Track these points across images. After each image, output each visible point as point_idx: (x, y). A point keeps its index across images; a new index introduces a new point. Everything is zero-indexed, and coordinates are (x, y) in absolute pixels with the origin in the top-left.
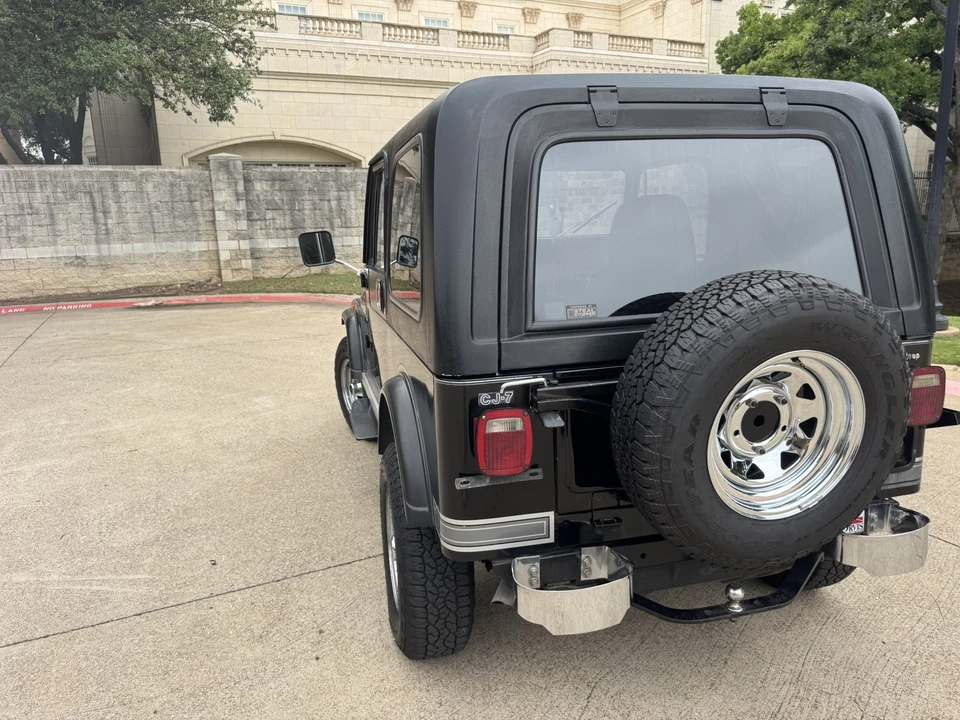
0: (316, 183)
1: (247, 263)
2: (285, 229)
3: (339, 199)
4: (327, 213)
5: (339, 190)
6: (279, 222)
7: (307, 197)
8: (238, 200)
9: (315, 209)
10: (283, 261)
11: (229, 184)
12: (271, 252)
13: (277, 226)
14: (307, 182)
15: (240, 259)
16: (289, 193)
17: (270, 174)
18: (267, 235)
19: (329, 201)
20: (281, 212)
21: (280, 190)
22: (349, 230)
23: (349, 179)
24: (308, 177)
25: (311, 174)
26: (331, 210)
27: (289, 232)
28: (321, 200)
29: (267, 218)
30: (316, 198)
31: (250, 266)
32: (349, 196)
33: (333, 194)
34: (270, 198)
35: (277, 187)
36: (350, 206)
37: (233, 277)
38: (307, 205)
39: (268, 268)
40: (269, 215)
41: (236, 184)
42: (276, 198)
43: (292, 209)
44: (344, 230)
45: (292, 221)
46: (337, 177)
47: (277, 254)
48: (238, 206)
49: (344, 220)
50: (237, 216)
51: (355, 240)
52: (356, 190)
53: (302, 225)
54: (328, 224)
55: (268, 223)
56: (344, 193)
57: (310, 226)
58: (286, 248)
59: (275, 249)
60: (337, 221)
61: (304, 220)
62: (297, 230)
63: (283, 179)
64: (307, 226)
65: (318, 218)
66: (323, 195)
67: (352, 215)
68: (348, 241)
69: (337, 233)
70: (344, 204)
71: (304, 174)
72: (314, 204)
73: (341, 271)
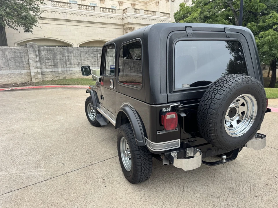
0: (61, 52)
1: (40, 76)
2: (52, 66)
3: (68, 56)
4: (65, 61)
5: (68, 54)
6: (50, 63)
7: (58, 56)
8: (37, 57)
9: (61, 59)
10: (51, 75)
11: (34, 52)
12: (47, 73)
13: (49, 65)
14: (58, 51)
15: (38, 75)
16: (53, 55)
17: (47, 49)
18: (46, 67)
19: (65, 57)
20: (50, 60)
21: (50, 54)
22: (71, 66)
23: (71, 50)
24: (59, 50)
25: (59, 49)
26: (66, 60)
27: (53, 66)
28: (63, 57)
29: (46, 62)
30: (61, 56)
31: (41, 77)
32: (71, 56)
33: (66, 55)
34: (46, 56)
35: (49, 53)
36: (72, 58)
37: (36, 81)
38: (58, 58)
39: (47, 78)
40: (47, 61)
41: (36, 52)
42: (48, 56)
43: (54, 60)
44: (70, 66)
45: (54, 63)
46: (68, 50)
47: (49, 73)
48: (37, 59)
49: (70, 63)
50: (36, 62)
51: (74, 69)
52: (73, 54)
53: (57, 64)
54: (65, 64)
55: (46, 64)
56: (70, 55)
57: (59, 64)
58: (52, 71)
59: (49, 72)
60: (68, 63)
61: (57, 63)
62: (55, 66)
63: (51, 50)
64: (58, 64)
65: (62, 62)
66: (63, 55)
67: (72, 61)
68: (71, 69)
69: (68, 67)
70: (70, 58)
71: (57, 49)
72: (60, 58)
73: (69, 78)
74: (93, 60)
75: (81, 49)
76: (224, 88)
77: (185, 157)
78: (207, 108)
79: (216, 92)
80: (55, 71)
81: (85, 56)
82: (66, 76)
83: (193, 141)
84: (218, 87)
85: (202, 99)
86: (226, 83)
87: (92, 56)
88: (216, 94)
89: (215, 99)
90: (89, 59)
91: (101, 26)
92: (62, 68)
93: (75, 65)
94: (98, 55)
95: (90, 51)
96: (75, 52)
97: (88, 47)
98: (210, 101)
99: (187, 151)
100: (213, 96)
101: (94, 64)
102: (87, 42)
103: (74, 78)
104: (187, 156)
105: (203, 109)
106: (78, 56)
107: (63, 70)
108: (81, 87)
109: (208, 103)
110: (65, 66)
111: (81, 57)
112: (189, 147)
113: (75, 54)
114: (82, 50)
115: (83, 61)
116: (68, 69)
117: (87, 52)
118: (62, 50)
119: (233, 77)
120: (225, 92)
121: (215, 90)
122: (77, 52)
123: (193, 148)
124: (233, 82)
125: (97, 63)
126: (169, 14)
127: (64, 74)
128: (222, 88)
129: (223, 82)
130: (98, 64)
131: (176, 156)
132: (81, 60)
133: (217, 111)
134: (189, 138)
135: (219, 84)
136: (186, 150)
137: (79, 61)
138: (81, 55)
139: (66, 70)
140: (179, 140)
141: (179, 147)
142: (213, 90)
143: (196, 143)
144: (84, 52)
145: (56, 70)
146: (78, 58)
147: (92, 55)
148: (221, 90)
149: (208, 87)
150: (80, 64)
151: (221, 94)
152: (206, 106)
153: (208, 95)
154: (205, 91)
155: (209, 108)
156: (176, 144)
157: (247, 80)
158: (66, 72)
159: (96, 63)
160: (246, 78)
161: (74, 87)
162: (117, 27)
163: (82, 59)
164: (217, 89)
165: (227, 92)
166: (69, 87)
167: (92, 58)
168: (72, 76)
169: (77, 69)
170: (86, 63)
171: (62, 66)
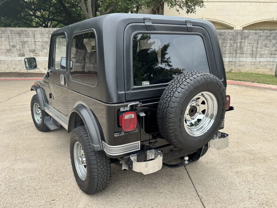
0: (233, 36)
3: (241, 43)
4: (235, 48)
5: (241, 39)
7: (229, 42)
9: (231, 46)
14: (230, 35)
16: (222, 40)
19: (237, 43)
22: (243, 55)
23: (246, 35)
24: (230, 34)
25: (232, 32)
26: (237, 47)
28: (234, 43)
30: (232, 42)
32: (245, 41)
33: (239, 40)
36: (245, 45)
44: (241, 55)
46: (242, 34)
49: (241, 51)
52: (248, 39)
53: (224, 52)
54: (235, 52)
56: (243, 40)
57: (228, 53)
60: (239, 52)
61: (226, 50)
64: (226, 53)
65: (231, 50)
66: (235, 40)
67: (245, 49)
68: (241, 59)
69: (237, 56)
70: (242, 44)
71: (229, 32)
72: (231, 44)
73: (237, 71)
74: (274, 49)
76: (182, 86)
77: (145, 160)
78: (166, 107)
79: (174, 90)
81: (263, 42)
82: (233, 68)
83: (153, 143)
84: (177, 84)
85: (161, 98)
86: (185, 81)
87: (273, 42)
88: (175, 92)
89: (173, 97)
90: (268, 47)
92: (230, 57)
93: (248, 55)
95: (272, 35)
96: (251, 37)
97: (270, 30)
98: (169, 99)
99: (148, 154)
100: (172, 94)
101: (274, 53)
102: (254, 23)
104: (148, 159)
105: (162, 108)
106: (254, 42)
107: (231, 61)
108: (265, 87)
109: (167, 101)
110: (234, 55)
111: (258, 43)
112: (150, 149)
113: (250, 40)
114: (261, 34)
115: (259, 49)
116: (237, 59)
117: (267, 37)
119: (192, 74)
120: (183, 90)
121: (174, 88)
122: (254, 36)
123: (154, 150)
124: (191, 79)
127: (231, 66)
128: (181, 86)
129: (182, 79)
131: (136, 160)
132: (257, 48)
133: (176, 110)
134: (149, 140)
135: (178, 82)
136: (147, 152)
137: (254, 49)
138: (258, 41)
139: (234, 60)
140: (139, 142)
141: (139, 149)
142: (172, 88)
143: (157, 145)
144: (264, 37)
146: (253, 45)
148: (179, 88)
149: (167, 85)
150: (255, 53)
151: (179, 92)
152: (165, 104)
153: (167, 93)
154: (164, 89)
155: (168, 107)
156: (136, 146)
157: (205, 77)
160: (204, 75)
161: (254, 85)
163: (259, 46)
164: (176, 87)
165: (186, 90)
166: (245, 84)
167: (273, 45)
168: (240, 69)
169: (249, 59)
170: (263, 52)
171: (231, 55)
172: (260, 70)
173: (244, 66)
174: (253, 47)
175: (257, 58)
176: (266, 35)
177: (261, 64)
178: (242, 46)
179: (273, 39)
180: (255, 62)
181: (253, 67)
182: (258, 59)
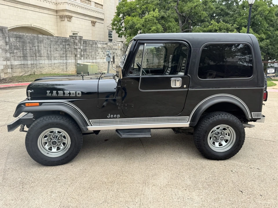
0: (31, 40)
1: (9, 70)
2: (20, 57)
3: (38, 46)
4: (34, 51)
5: (38, 43)
6: (19, 54)
7: (28, 45)
8: (6, 45)
9: (31, 49)
10: (20, 69)
11: (3, 38)
12: (16, 66)
13: (18, 56)
14: (28, 39)
15: (7, 69)
16: (22, 43)
17: (16, 35)
18: (14, 59)
19: (35, 47)
20: (19, 50)
21: (19, 42)
22: (41, 58)
23: (41, 39)
24: (28, 37)
25: (29, 36)
26: (36, 50)
27: (22, 58)
28: (32, 46)
29: (15, 52)
30: (31, 45)
31: (10, 72)
32: (41, 45)
33: (36, 44)
34: (15, 44)
35: (18, 41)
36: (42, 49)
37: (5, 76)
38: (28, 48)
39: (15, 72)
40: (15, 51)
41: (6, 38)
42: (18, 45)
43: (23, 49)
44: (40, 58)
45: (23, 54)
46: (38, 38)
47: (18, 67)
48: (7, 47)
49: (40, 54)
50: (6, 51)
51: (43, 62)
53: (26, 55)
54: (34, 56)
55: (15, 54)
57: (29, 56)
58: (21, 64)
59: (17, 65)
60: (38, 54)
62: (25, 57)
63: (20, 37)
64: (28, 56)
65: (32, 53)
66: (33, 44)
67: (42, 52)
68: (41, 62)
69: (37, 59)
71: (27, 36)
73: (39, 73)
74: (62, 52)
75: (51, 38)
80: (24, 64)
81: (54, 47)
82: (36, 70)
90: (58, 51)
91: (32, 9)
92: (31, 60)
93: (45, 57)
94: (67, 46)
96: (45, 41)
101: (62, 56)
103: (43, 73)
106: (48, 46)
107: (33, 63)
110: (34, 58)
111: (50, 47)
113: (44, 44)
114: (51, 40)
115: (52, 53)
117: (56, 42)
118: (32, 38)
122: (47, 41)
125: (66, 55)
126: (102, 5)
127: (33, 69)
130: (66, 57)
132: (50, 51)
137: (49, 53)
138: (50, 45)
139: (35, 63)
144: (54, 42)
145: (26, 62)
146: (48, 49)
147: (61, 46)
150: (50, 56)
158: (35, 66)
159: (64, 55)
162: (50, 13)
163: (52, 50)
168: (41, 71)
169: (47, 62)
170: (55, 55)
171: (32, 57)
172: (55, 70)
173: (44, 67)
174: (47, 50)
175: (52, 60)
176: (55, 40)
177: (56, 65)
178: (40, 49)
179: (60, 44)
180: (51, 64)
181: (50, 68)
182: (53, 62)
